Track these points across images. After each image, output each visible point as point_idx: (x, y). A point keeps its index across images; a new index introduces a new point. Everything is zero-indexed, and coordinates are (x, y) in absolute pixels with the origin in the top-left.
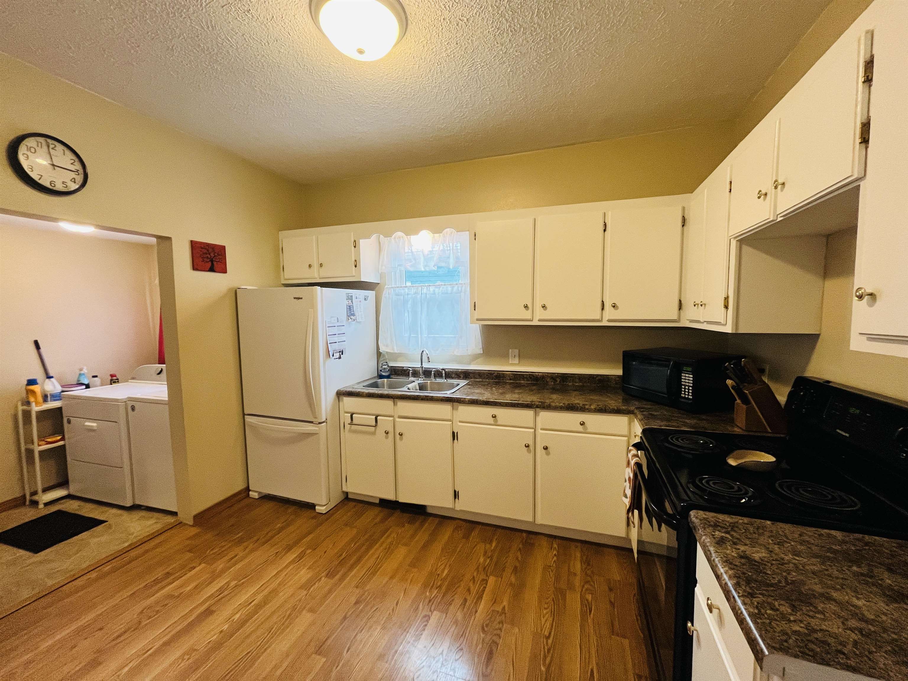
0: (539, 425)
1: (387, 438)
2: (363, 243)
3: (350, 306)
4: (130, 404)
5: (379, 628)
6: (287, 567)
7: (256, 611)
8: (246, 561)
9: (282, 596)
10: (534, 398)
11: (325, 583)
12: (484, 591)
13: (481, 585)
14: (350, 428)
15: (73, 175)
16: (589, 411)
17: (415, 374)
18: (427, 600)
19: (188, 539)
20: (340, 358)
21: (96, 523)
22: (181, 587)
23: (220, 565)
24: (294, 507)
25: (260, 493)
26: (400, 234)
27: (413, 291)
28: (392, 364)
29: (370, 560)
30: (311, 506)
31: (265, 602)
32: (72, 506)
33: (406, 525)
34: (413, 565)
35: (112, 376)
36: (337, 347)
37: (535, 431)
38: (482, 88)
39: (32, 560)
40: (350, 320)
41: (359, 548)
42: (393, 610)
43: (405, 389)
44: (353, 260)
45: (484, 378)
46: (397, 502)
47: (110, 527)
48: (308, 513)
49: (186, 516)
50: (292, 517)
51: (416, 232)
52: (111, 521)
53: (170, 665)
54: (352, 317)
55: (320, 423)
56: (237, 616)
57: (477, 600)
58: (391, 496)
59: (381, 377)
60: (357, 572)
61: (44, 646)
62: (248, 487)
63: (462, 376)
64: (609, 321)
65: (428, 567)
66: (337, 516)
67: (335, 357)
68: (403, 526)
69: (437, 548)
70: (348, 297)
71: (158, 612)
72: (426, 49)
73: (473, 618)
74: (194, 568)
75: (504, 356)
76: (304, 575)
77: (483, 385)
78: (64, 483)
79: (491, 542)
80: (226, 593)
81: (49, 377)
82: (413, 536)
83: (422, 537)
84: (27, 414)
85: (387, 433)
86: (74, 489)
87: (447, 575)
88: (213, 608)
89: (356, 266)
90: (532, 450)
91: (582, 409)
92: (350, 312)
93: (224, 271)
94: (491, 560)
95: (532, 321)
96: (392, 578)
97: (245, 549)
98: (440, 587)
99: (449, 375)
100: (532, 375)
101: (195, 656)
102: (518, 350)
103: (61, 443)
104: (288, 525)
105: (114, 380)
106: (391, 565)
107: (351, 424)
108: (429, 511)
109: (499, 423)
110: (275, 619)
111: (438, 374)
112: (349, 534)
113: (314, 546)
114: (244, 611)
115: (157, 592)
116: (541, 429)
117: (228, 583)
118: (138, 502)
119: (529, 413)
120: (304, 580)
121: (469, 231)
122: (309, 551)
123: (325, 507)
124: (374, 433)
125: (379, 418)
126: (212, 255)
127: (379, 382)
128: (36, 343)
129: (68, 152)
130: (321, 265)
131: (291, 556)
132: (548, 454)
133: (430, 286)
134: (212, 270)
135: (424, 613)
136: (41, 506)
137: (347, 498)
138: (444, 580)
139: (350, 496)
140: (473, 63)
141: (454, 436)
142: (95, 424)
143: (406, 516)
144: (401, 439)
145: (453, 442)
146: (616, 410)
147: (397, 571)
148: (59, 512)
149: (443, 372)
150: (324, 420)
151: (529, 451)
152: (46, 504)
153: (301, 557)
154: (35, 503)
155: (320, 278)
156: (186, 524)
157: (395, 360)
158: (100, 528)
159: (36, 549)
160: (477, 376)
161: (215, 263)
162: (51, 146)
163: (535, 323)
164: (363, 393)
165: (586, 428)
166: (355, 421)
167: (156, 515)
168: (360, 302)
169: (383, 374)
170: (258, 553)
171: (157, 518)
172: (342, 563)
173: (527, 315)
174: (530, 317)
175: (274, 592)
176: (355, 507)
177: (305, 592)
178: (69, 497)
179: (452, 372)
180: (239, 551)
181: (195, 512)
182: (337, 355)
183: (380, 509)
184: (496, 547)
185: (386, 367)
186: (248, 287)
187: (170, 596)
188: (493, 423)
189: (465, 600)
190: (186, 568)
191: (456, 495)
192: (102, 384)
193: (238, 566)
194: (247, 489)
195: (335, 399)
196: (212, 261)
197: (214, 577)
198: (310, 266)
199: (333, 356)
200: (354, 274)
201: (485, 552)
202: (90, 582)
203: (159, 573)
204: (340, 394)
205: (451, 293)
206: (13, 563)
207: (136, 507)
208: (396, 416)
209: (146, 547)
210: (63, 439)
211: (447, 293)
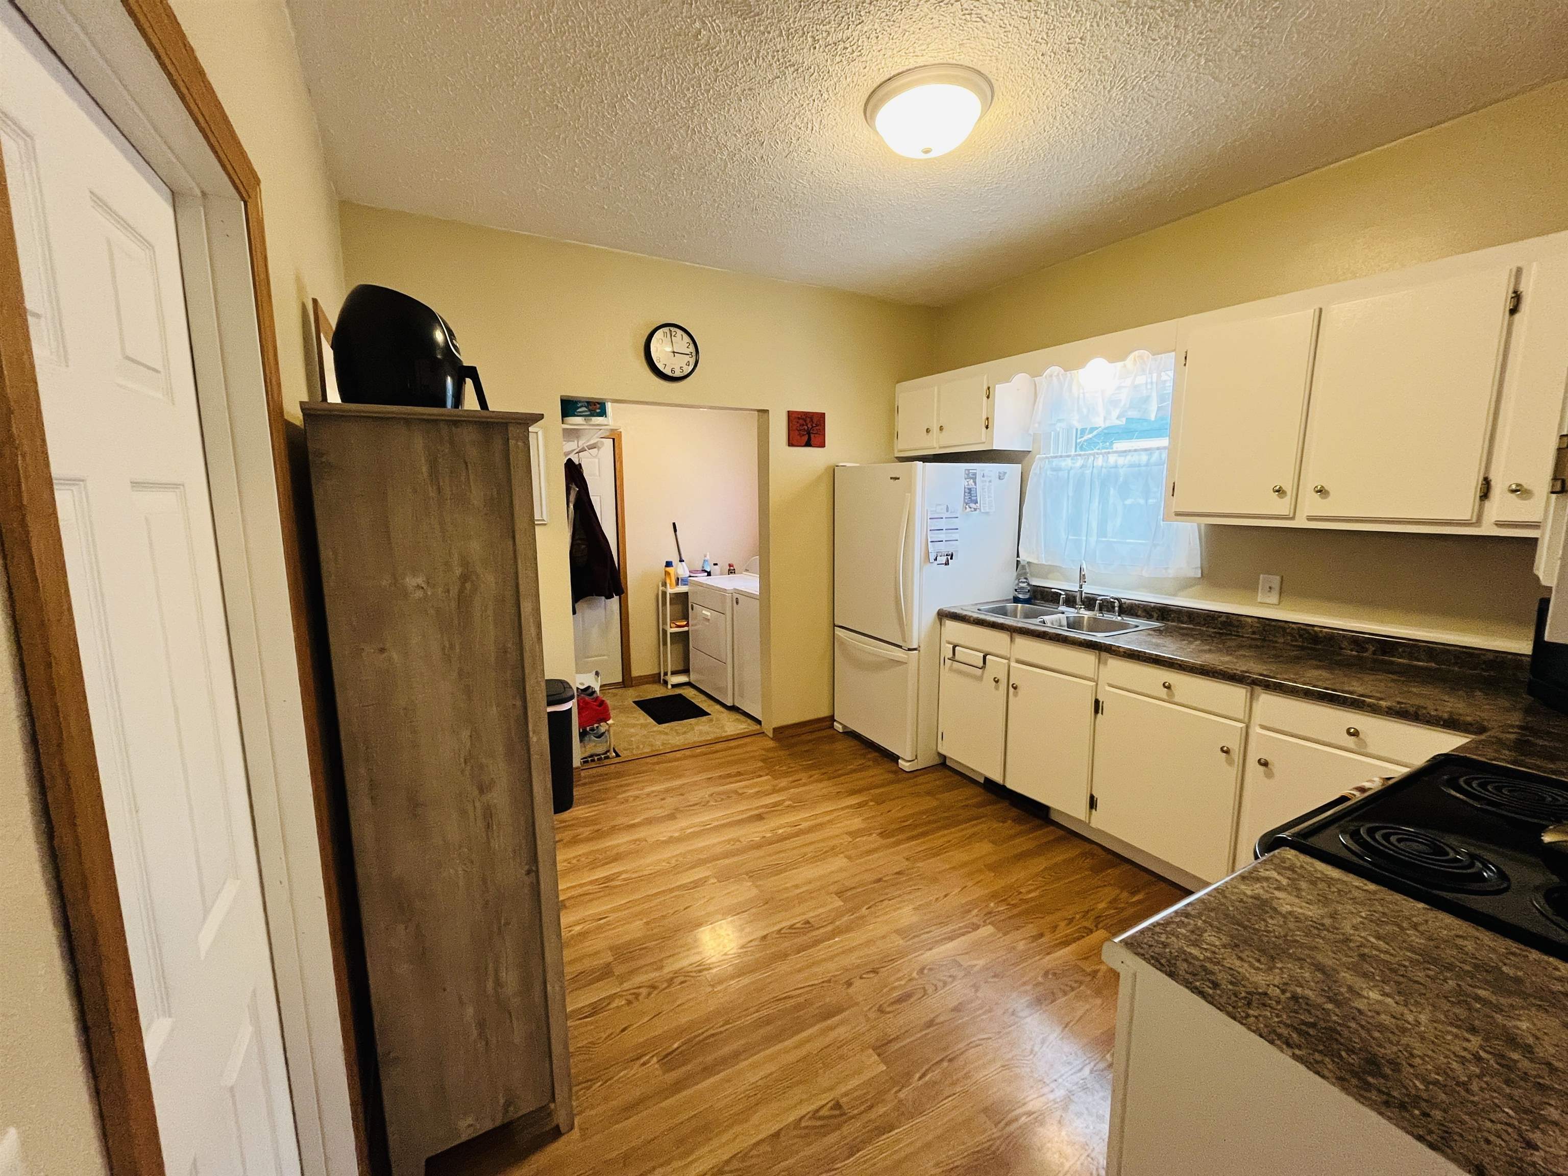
0: (1257, 718)
1: (997, 688)
2: (1000, 390)
3: (970, 489)
4: (736, 596)
5: (911, 907)
6: (842, 809)
7: (797, 835)
8: (807, 788)
9: (828, 832)
10: (1254, 667)
11: (874, 840)
12: (1079, 939)
13: (1077, 931)
14: (951, 666)
15: (687, 358)
16: (1375, 710)
17: (1070, 601)
18: (987, 910)
19: (764, 749)
20: (947, 564)
21: (701, 713)
22: (746, 787)
23: (783, 783)
24: (877, 754)
25: (844, 727)
26: (1055, 370)
27: (1080, 462)
28: (1036, 582)
29: (938, 839)
30: (894, 758)
31: (810, 830)
32: (689, 693)
33: (1009, 821)
34: (992, 868)
35: (730, 565)
36: (945, 548)
37: (1247, 727)
38: (1164, 104)
39: (655, 729)
40: (968, 509)
41: (929, 822)
42: (937, 899)
43: (1037, 621)
44: (984, 417)
45: (1198, 624)
46: (1003, 787)
47: (711, 720)
48: (890, 766)
49: (768, 728)
50: (871, 763)
51: (1080, 363)
52: (714, 716)
53: (719, 843)
54: (973, 505)
55: (909, 650)
56: (780, 831)
57: (1060, 943)
58: (997, 777)
59: (1016, 600)
60: (916, 846)
61: (648, 790)
62: (833, 716)
63: (1155, 615)
64: (1499, 524)
65: (1012, 879)
66: (921, 779)
67: (938, 562)
68: (1003, 822)
69: (1039, 864)
70: (968, 475)
71: (722, 800)
72: (1033, 98)
73: (1038, 958)
74: (761, 776)
75: (1248, 586)
76: (857, 823)
77: (1185, 635)
78: (686, 671)
79: (1133, 894)
80: (779, 808)
81: (681, 561)
82: (1012, 837)
83: (1024, 843)
84: (664, 593)
85: (997, 681)
86: (693, 677)
87: (1032, 899)
88: (764, 816)
89: (987, 427)
90: (1236, 760)
91: (1356, 705)
92: (970, 497)
93: (823, 445)
94: (1118, 913)
95: (1293, 518)
96: (954, 868)
97: (811, 777)
98: (1015, 906)
99: (1129, 609)
100: (1305, 630)
101: (738, 845)
102: (1278, 578)
103: (686, 629)
104: (860, 770)
105: (731, 571)
106: (960, 856)
107: (953, 659)
108: (1054, 817)
109: (1176, 699)
110: (812, 848)
111: (1107, 606)
112: (929, 803)
113: (879, 801)
114: (789, 830)
115: (728, 784)
116: (1263, 727)
117: (784, 801)
118: (737, 704)
119: (1239, 693)
120: (854, 828)
121: (1174, 350)
122: (871, 804)
123: (908, 764)
124: (980, 679)
125: (988, 657)
126: (809, 426)
127: (1009, 608)
128: (674, 524)
129: (685, 336)
130: (941, 428)
131: (853, 800)
132: (1269, 775)
133: (1109, 453)
134: (808, 444)
135: (975, 920)
136: (670, 687)
137: (943, 764)
138: (1026, 901)
139: (948, 763)
140: (1126, 80)
141: (1097, 707)
142: (709, 614)
143: (1014, 812)
144: (1016, 695)
145: (1095, 718)
146: (1445, 721)
147: (964, 865)
148: (680, 695)
149: (1117, 604)
150: (915, 646)
151: (1230, 762)
152: (674, 686)
153: (860, 805)
154: (666, 682)
155: (940, 448)
156: (766, 735)
157: (1045, 577)
158: (704, 718)
159: (660, 720)
160: (1185, 619)
161: (812, 436)
162: (673, 334)
163: (1300, 523)
164: (970, 617)
165: (1364, 744)
166: (957, 658)
167: (749, 721)
168: (990, 481)
169: (1021, 596)
170: (820, 785)
171: (749, 725)
172: (902, 830)
173: (1282, 506)
174: (1285, 512)
175: (821, 826)
176: (951, 776)
177: (850, 839)
178: (689, 684)
179: (1138, 606)
180: (804, 777)
181: (775, 725)
182: (943, 559)
183: (982, 791)
184: (1139, 902)
185: (1024, 585)
186: (848, 465)
187: (736, 792)
188: (1165, 697)
189: (1041, 935)
190: (756, 774)
191: (1093, 803)
192: (722, 574)
193: (797, 790)
194: (832, 718)
195: (934, 623)
196: (809, 434)
197: (775, 791)
198: (928, 431)
199: (936, 559)
200: (983, 440)
201: (1115, 900)
202: (686, 758)
203: (733, 770)
204: (944, 615)
205: (1147, 465)
206: (643, 726)
207: (734, 709)
208: (1012, 659)
209: (733, 743)
210: (687, 625)
211: (1139, 466)
